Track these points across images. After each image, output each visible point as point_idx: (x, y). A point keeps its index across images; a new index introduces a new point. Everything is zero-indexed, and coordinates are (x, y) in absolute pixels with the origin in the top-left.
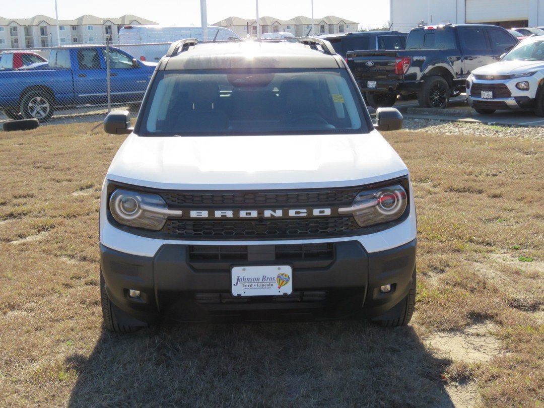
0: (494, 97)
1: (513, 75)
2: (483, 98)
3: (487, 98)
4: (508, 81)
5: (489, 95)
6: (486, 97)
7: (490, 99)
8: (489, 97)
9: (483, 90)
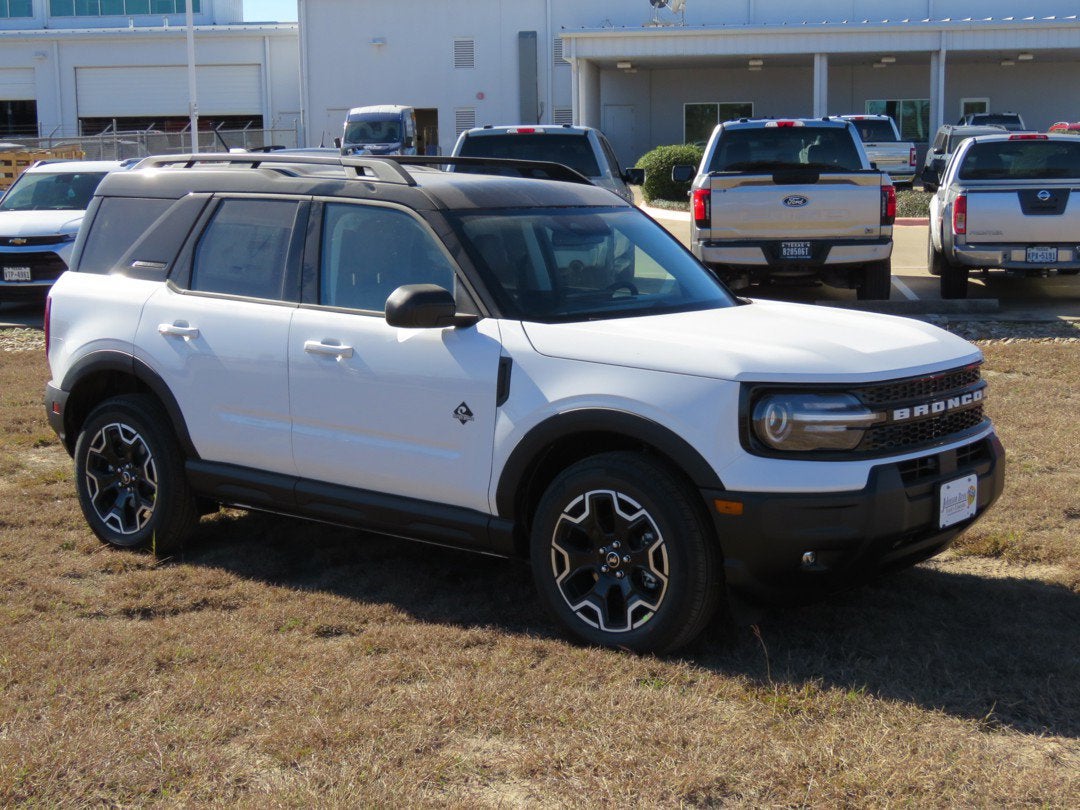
0: (34, 278)
1: (67, 236)
2: (10, 281)
3: (18, 281)
4: (61, 247)
5: (24, 274)
6: (15, 278)
7: (26, 281)
8: (23, 279)
9: (9, 266)
